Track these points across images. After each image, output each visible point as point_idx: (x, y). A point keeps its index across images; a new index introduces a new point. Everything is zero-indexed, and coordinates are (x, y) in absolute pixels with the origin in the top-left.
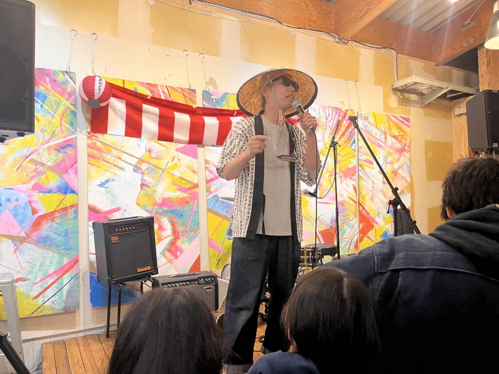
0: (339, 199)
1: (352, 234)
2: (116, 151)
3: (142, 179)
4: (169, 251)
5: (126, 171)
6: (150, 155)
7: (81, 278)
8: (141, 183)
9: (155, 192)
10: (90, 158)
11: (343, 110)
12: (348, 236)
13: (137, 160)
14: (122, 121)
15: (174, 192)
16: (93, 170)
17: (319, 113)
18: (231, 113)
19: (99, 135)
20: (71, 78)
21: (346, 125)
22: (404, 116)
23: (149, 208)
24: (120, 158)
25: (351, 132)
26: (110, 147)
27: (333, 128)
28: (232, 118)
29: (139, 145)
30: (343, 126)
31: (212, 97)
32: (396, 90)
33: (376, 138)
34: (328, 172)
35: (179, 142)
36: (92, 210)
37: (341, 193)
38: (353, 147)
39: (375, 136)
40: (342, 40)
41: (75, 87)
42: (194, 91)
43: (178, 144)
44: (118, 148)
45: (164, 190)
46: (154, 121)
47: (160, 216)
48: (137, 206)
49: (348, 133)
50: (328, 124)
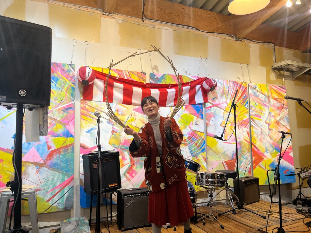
0: (238, 140)
1: (246, 164)
3: (113, 128)
4: (128, 173)
5: (103, 123)
6: (118, 113)
7: (75, 189)
8: (112, 130)
9: (120, 136)
10: (82, 115)
11: (240, 82)
12: (244, 165)
14: (101, 93)
16: (84, 122)
17: (224, 85)
18: (167, 86)
19: (88, 102)
20: (73, 68)
21: (242, 93)
22: (281, 86)
23: (117, 146)
25: (245, 97)
26: (94, 109)
27: (233, 94)
28: (168, 90)
30: (240, 93)
31: (156, 77)
32: (275, 69)
33: (262, 101)
34: (230, 123)
35: (135, 105)
36: (83, 147)
37: (239, 136)
38: (247, 106)
39: (261, 99)
40: (238, 39)
41: (74, 73)
42: (145, 74)
43: (135, 106)
44: (99, 109)
46: (120, 92)
47: (123, 151)
48: (109, 145)
49: (243, 98)
50: (229, 92)
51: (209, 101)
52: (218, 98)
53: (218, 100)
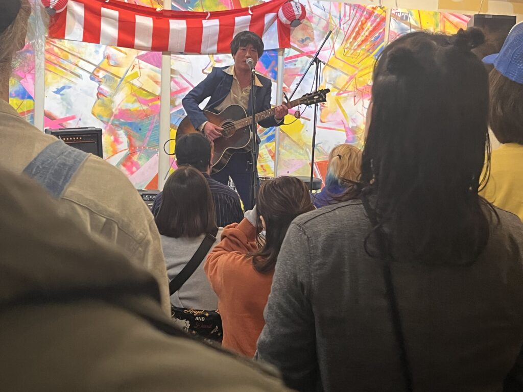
2: (73, 57)
3: (99, 88)
4: (124, 165)
6: (108, 62)
8: (97, 92)
9: (112, 102)
11: (369, 7)
13: (95, 67)
14: (80, 26)
15: (133, 103)
17: (330, 13)
18: (203, 16)
21: (371, 29)
23: (105, 119)
24: (77, 65)
25: (378, 37)
27: (349, 32)
28: (204, 22)
29: (97, 52)
30: (366, 30)
34: (336, 90)
35: (140, 48)
37: (353, 117)
43: (140, 51)
44: (75, 54)
45: (122, 100)
46: (112, 25)
47: (116, 128)
49: (373, 39)
50: (342, 27)
51: (292, 44)
52: (313, 39)
53: (314, 43)
